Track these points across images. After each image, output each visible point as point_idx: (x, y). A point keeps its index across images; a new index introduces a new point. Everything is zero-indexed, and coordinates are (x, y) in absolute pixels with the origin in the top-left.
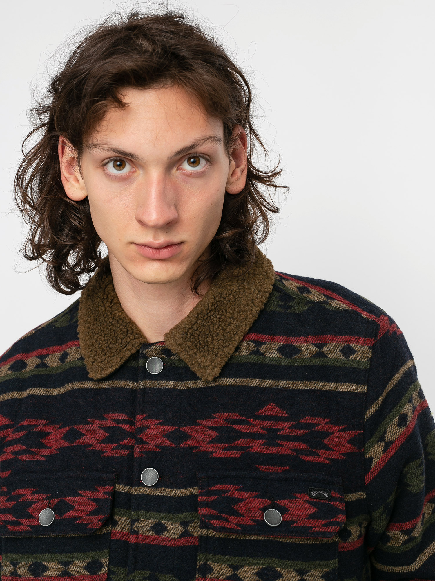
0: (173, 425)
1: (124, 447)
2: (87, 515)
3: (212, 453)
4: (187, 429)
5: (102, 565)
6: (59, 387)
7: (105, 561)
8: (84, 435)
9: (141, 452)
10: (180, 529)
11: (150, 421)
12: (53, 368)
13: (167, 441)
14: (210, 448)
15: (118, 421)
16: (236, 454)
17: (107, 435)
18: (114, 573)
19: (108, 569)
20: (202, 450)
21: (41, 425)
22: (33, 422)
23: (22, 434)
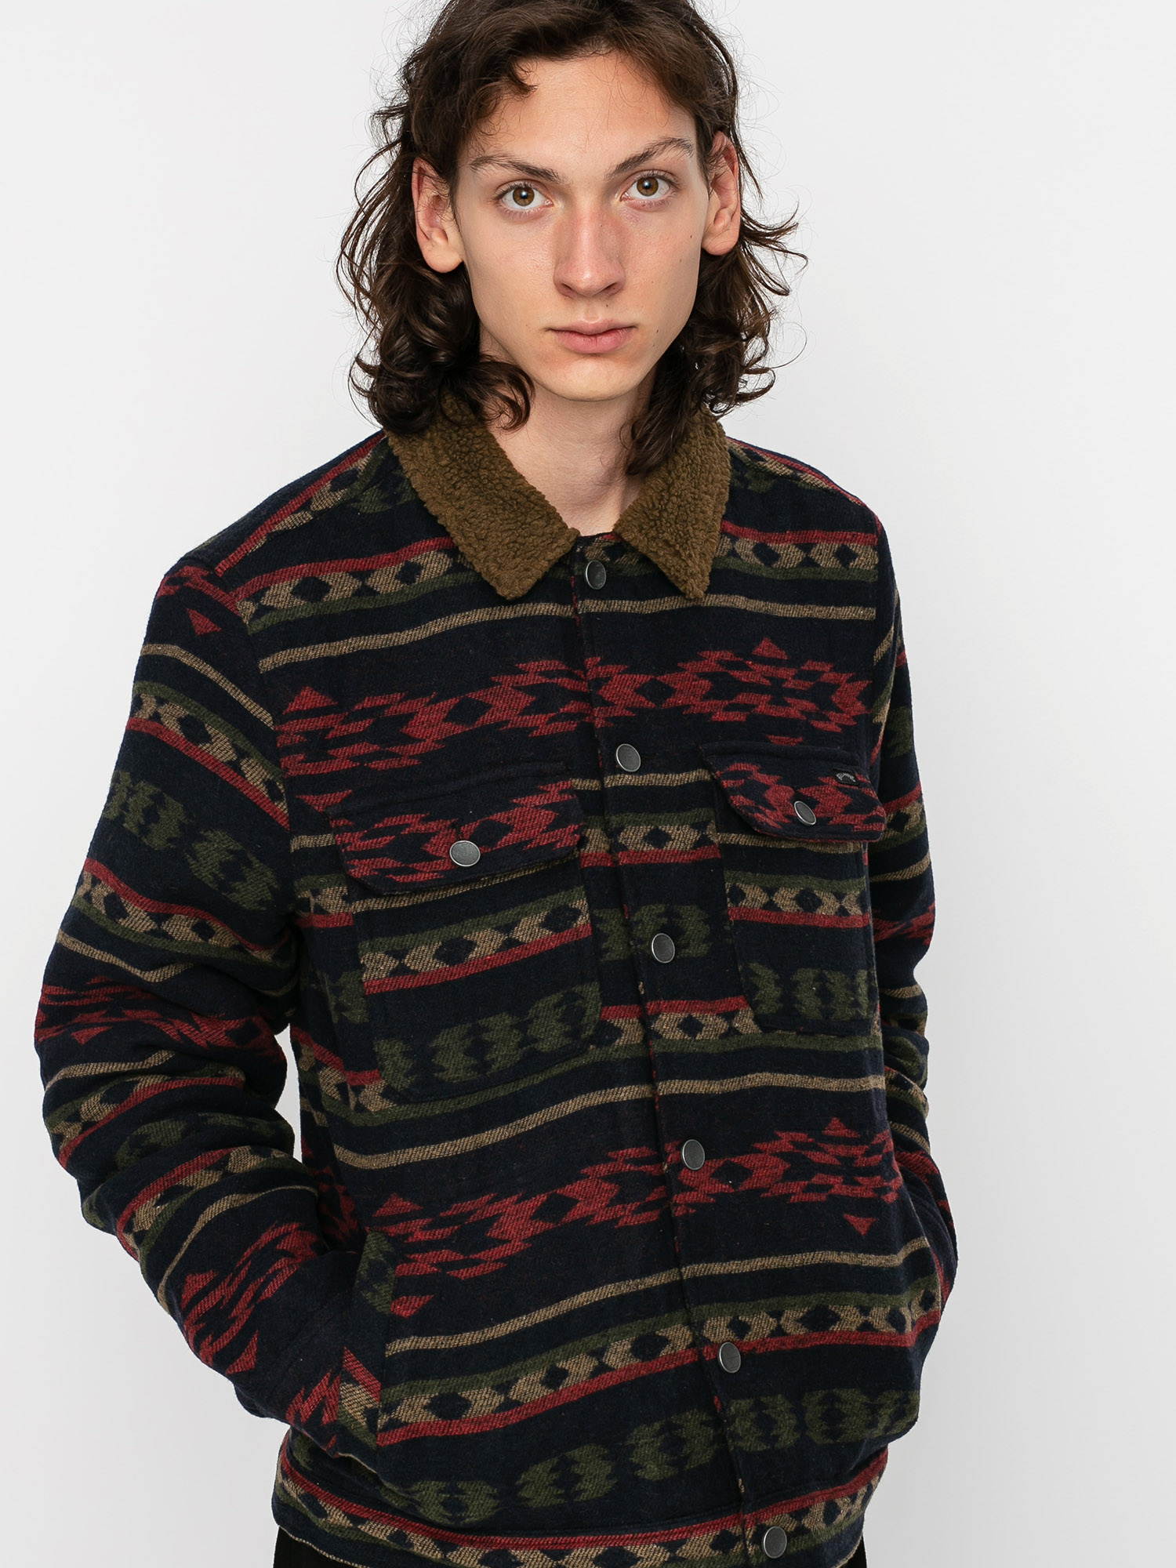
0: (648, 674)
1: (569, 716)
2: (543, 831)
3: (710, 714)
4: (665, 678)
5: (577, 913)
6: (409, 629)
7: (581, 904)
8: (490, 706)
9: (607, 719)
10: (694, 836)
11: (612, 668)
12: (388, 595)
13: (644, 699)
14: (707, 706)
15: (547, 674)
16: (739, 717)
17: (531, 699)
18: (601, 920)
19: (590, 916)
20: (696, 710)
21: (394, 704)
22: (380, 701)
23: (366, 723)
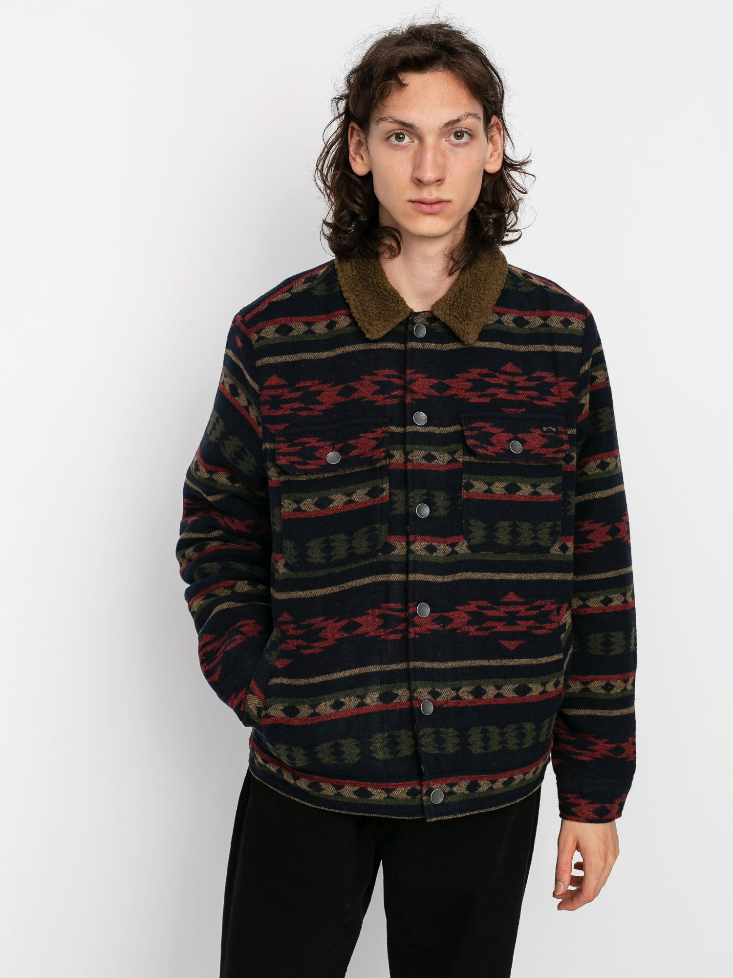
0: (437, 379)
1: (395, 397)
2: (370, 450)
3: (468, 399)
4: (448, 381)
5: (383, 490)
6: (327, 351)
7: (386, 486)
8: (358, 390)
9: (412, 399)
10: (448, 458)
11: (419, 375)
12: (320, 335)
13: (433, 391)
14: (467, 395)
15: (388, 376)
16: (487, 400)
17: (378, 387)
18: (394, 494)
19: (389, 492)
20: (460, 396)
21: (314, 385)
22: (308, 384)
23: (300, 393)
